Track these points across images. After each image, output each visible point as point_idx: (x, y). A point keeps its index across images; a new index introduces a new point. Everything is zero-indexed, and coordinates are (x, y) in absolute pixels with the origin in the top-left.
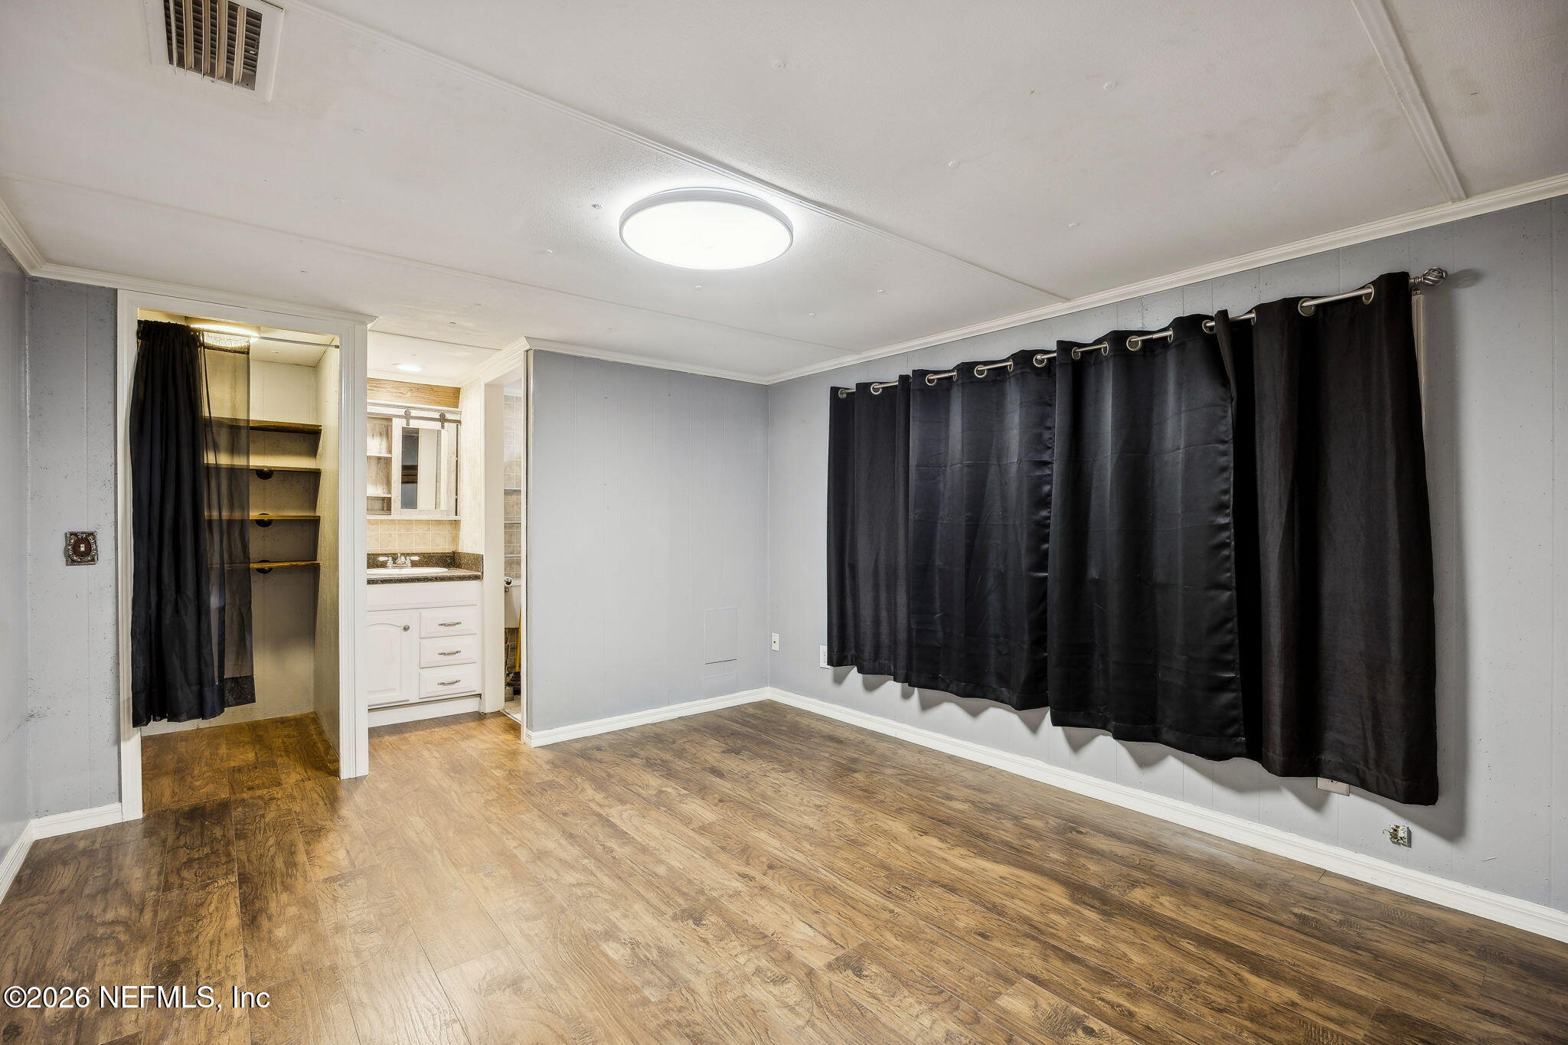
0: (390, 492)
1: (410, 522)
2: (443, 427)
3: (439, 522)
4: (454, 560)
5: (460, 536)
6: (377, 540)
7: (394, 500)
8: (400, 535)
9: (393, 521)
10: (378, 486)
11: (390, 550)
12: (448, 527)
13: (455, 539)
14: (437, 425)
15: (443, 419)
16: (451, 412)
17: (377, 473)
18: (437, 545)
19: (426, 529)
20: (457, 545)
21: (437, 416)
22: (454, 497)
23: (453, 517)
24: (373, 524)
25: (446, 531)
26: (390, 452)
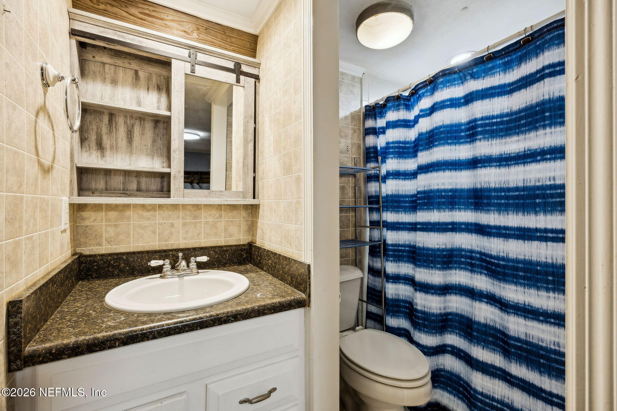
0: (169, 166)
1: (197, 207)
2: (238, 81)
3: (233, 207)
4: (251, 254)
5: (259, 225)
6: (154, 232)
7: (175, 176)
8: (184, 224)
9: (175, 207)
10: (155, 158)
11: (172, 245)
12: (243, 213)
13: (252, 227)
14: (231, 78)
15: (237, 71)
16: (249, 64)
17: (154, 141)
18: (231, 236)
19: (218, 215)
20: (254, 235)
21: (231, 65)
22: (251, 174)
23: (250, 201)
24: (148, 210)
25: (241, 217)
26: (169, 109)
